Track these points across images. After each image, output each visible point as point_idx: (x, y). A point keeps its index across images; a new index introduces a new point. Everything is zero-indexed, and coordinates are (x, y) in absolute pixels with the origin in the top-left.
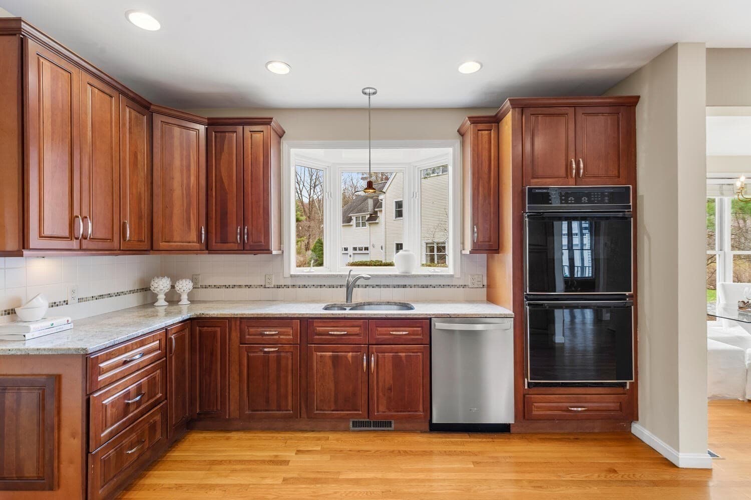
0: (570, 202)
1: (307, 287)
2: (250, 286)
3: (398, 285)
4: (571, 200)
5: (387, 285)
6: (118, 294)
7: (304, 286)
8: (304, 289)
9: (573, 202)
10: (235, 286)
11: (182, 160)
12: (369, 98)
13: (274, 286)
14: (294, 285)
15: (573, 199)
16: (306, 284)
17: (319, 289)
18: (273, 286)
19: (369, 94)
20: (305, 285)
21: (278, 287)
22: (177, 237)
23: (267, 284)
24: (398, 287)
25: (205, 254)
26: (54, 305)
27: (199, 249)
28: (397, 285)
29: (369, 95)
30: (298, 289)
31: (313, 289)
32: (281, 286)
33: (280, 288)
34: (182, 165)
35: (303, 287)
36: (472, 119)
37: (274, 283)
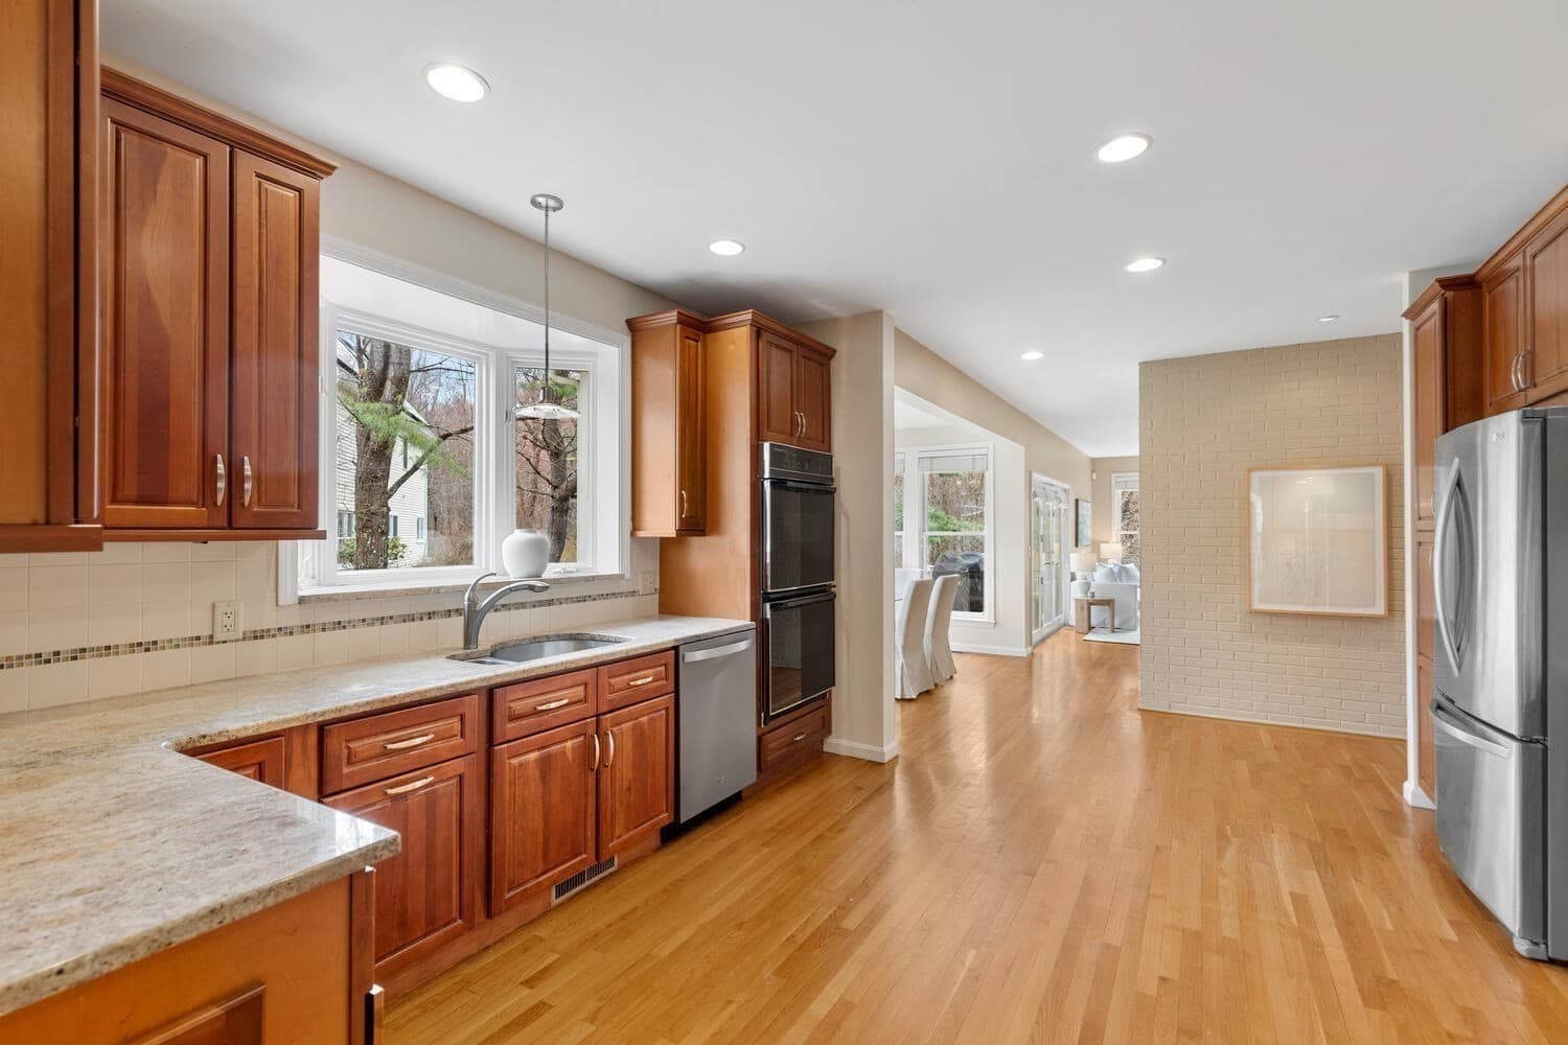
1: (344, 627)
2: (149, 647)
3: (541, 602)
5: (522, 603)
7: (339, 625)
8: (337, 631)
10: (83, 650)
12: (547, 216)
13: (244, 633)
14: (308, 626)
16: (343, 618)
17: (377, 627)
18: (241, 637)
19: (547, 207)
20: (339, 623)
21: (258, 636)
23: (218, 628)
24: (540, 606)
29: (547, 211)
30: (320, 634)
31: (362, 630)
32: (268, 631)
33: (262, 637)
35: (334, 629)
36: (681, 316)
37: (244, 625)
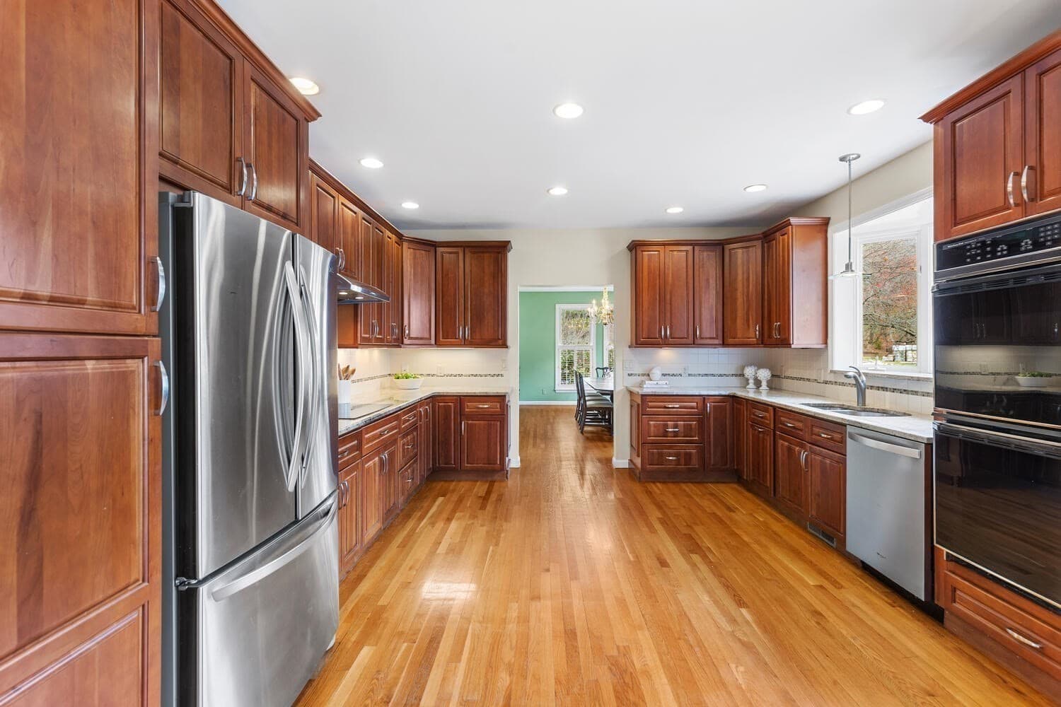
0: (999, 254)
1: (844, 386)
2: (809, 380)
4: (1002, 250)
6: (721, 375)
9: (1005, 252)
10: (801, 378)
11: (743, 273)
12: (850, 165)
15: (1005, 248)
19: (850, 160)
21: (826, 382)
22: (739, 335)
25: (761, 347)
26: (664, 375)
27: (756, 342)
28: (926, 393)
29: (850, 162)
34: (743, 278)
